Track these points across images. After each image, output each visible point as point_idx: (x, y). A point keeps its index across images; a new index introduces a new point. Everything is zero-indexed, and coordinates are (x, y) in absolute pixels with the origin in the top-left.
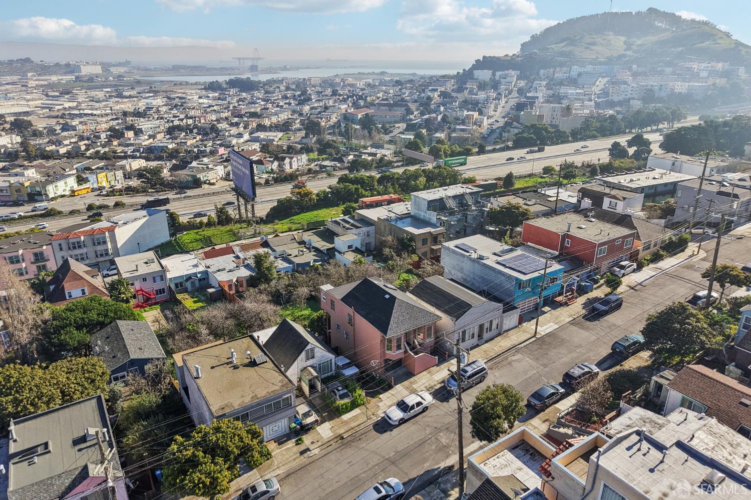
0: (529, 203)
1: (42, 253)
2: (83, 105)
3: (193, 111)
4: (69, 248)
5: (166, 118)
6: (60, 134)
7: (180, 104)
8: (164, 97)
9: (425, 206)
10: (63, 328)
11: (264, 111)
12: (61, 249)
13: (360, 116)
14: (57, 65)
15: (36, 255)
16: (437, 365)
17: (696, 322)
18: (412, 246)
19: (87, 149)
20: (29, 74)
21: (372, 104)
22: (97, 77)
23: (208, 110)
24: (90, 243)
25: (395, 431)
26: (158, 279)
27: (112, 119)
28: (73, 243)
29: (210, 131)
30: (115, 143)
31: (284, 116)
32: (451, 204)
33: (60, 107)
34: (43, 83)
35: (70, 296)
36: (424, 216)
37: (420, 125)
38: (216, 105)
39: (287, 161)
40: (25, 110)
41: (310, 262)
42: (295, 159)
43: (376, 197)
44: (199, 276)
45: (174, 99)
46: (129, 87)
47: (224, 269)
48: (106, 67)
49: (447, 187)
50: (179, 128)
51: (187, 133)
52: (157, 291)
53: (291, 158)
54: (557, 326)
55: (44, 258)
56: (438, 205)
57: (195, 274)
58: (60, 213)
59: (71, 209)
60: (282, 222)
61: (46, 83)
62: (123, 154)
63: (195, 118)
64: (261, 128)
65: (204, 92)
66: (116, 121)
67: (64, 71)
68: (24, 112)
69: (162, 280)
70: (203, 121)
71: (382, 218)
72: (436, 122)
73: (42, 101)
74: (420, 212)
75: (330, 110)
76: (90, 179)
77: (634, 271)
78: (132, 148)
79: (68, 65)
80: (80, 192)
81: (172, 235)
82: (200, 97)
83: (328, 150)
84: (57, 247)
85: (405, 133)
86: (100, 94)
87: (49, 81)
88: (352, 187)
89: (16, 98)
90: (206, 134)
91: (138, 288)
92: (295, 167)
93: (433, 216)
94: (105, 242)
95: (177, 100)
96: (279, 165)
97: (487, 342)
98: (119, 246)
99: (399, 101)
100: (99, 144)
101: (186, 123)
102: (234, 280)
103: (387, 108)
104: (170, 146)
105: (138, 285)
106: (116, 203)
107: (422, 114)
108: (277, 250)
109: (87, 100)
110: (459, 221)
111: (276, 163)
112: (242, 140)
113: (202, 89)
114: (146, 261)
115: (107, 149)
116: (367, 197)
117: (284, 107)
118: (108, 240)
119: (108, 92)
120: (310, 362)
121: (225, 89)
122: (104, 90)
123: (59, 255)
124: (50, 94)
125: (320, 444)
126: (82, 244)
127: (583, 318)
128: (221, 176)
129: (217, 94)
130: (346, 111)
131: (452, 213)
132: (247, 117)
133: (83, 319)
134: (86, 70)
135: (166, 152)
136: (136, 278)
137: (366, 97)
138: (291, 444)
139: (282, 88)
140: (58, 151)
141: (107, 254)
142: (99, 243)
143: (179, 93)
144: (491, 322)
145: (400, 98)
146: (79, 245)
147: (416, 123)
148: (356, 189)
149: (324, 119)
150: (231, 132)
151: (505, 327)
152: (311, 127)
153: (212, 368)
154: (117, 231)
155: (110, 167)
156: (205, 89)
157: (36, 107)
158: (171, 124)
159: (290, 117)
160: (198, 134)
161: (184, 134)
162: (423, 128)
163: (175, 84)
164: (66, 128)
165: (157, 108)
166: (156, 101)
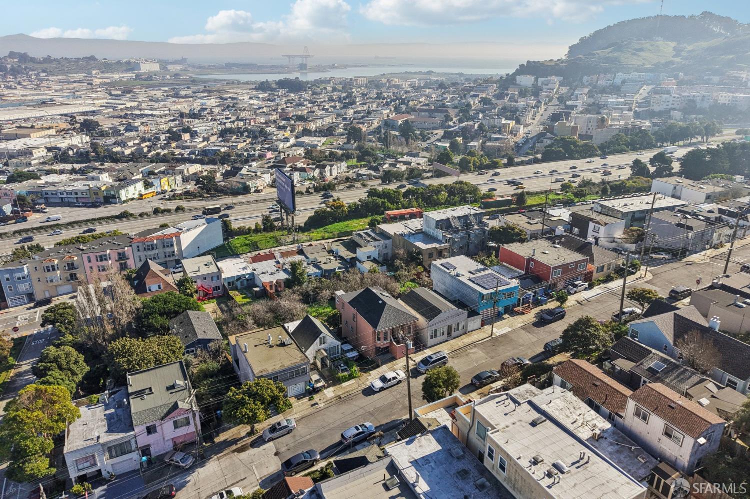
0: (532, 222)
1: (124, 253)
2: (143, 104)
3: (244, 113)
4: (145, 250)
5: (219, 120)
6: (123, 134)
7: (231, 105)
8: (217, 98)
9: (433, 224)
10: (151, 314)
11: (310, 114)
12: (139, 250)
13: (400, 122)
14: (119, 62)
15: (119, 254)
16: (414, 353)
17: (595, 331)
18: (420, 259)
19: (149, 151)
20: (94, 72)
21: (414, 110)
22: (155, 75)
23: (258, 112)
24: (160, 246)
25: (376, 395)
26: (215, 278)
27: (170, 121)
28: (148, 246)
29: (258, 135)
30: (174, 145)
31: (328, 120)
32: (457, 224)
33: (123, 107)
34: (106, 81)
35: (150, 290)
36: (433, 233)
37: (457, 132)
38: (266, 106)
39: (328, 168)
40: (91, 109)
41: (335, 269)
42: (335, 167)
43: (400, 210)
44: (247, 276)
45: (227, 99)
46: (185, 86)
47: (267, 272)
48: (164, 64)
49: (455, 208)
50: (230, 131)
51: (237, 136)
52: (213, 288)
53: (332, 166)
54: (510, 330)
55: (125, 257)
56: (445, 225)
57: (244, 275)
58: (132, 215)
59: (140, 211)
60: (317, 230)
61: (109, 81)
62: (180, 157)
63: (246, 120)
64: (307, 132)
65: (254, 93)
66: (174, 123)
67: (125, 68)
68: (91, 112)
69: (218, 279)
70: (252, 123)
71: (398, 233)
72: (473, 130)
73: (106, 101)
74: (429, 229)
75: (372, 115)
76: (154, 184)
77: (586, 289)
78: (188, 151)
79: (128, 63)
80: (147, 196)
81: (225, 239)
82: (251, 98)
83: (366, 157)
84: (136, 249)
85: (442, 140)
86: (159, 94)
88: (379, 201)
89: (83, 96)
90: (255, 137)
91: (199, 285)
92: (335, 173)
93: (439, 234)
94: (172, 245)
95: (229, 101)
96: (321, 173)
97: (454, 338)
98: (183, 248)
99: (440, 107)
100: (159, 146)
101: (238, 125)
102: (274, 282)
103: (427, 114)
104: (223, 150)
105: (199, 283)
106: (177, 207)
107: (461, 121)
108: (310, 258)
109: (147, 99)
110: (462, 238)
111: (317, 171)
112: (288, 144)
113: (252, 89)
114: (206, 263)
115: (166, 151)
116: (393, 210)
117: (330, 110)
118: (175, 243)
119: (166, 91)
120: (323, 346)
121: (275, 90)
122: (162, 89)
124: (113, 92)
125: (325, 400)
126: (155, 247)
127: (533, 324)
128: (268, 183)
129: (266, 95)
130: (388, 116)
131: (456, 231)
132: (294, 120)
133: (164, 308)
134: (145, 68)
135: (219, 155)
136: (199, 277)
137: (408, 101)
138: (306, 400)
139: (329, 89)
140: (123, 152)
141: (174, 255)
142: (168, 246)
143: (231, 93)
144: (458, 324)
145: (441, 103)
146: (151, 247)
147: (453, 131)
148: (382, 202)
149: (366, 124)
150: (279, 136)
151: (469, 329)
152: (353, 133)
153: (256, 346)
154: (182, 236)
155: (170, 172)
156: (256, 89)
157: (101, 106)
158: (223, 127)
159: (334, 120)
160: (248, 137)
161: (235, 137)
162: (459, 136)
163: (227, 83)
164: (129, 128)
165: (211, 109)
166: (210, 101)
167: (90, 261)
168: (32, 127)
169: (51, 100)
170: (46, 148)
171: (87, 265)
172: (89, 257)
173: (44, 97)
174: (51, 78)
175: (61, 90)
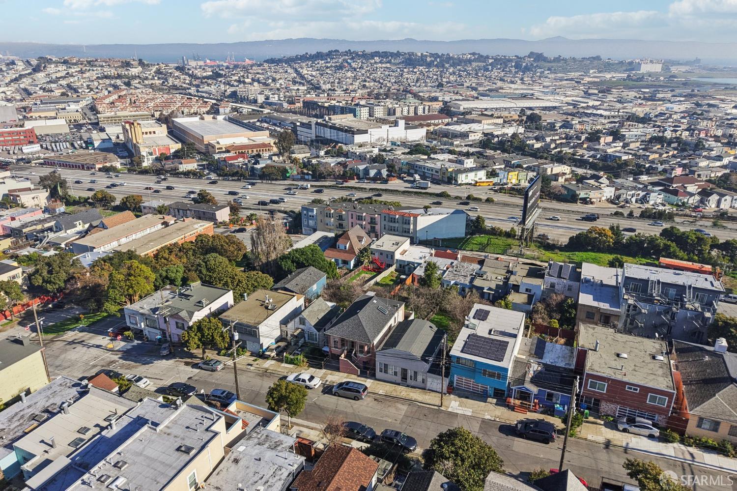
1: (375, 219)
2: (605, 104)
4: (389, 221)
6: (557, 130)
8: (693, 103)
9: (623, 281)
12: (385, 220)
14: (621, 63)
15: (371, 218)
16: (358, 376)
19: (555, 148)
20: (591, 71)
22: (650, 76)
24: (400, 221)
26: (390, 256)
27: (611, 122)
30: (585, 146)
32: (657, 291)
33: (584, 105)
34: (596, 80)
40: (554, 105)
41: (485, 288)
42: (728, 197)
44: (416, 265)
45: (702, 106)
46: (671, 89)
48: (668, 65)
51: (663, 146)
54: (470, 414)
56: (641, 287)
57: (415, 263)
59: (459, 195)
61: (598, 80)
66: (613, 125)
67: (624, 68)
68: (552, 107)
69: (392, 258)
73: (574, 98)
76: (499, 175)
78: (592, 153)
79: (631, 63)
84: (383, 219)
87: (602, 78)
89: (560, 93)
92: (724, 207)
93: (622, 295)
94: (409, 224)
96: (700, 201)
97: (408, 386)
98: (418, 229)
101: (681, 135)
104: (625, 158)
105: (377, 256)
108: (482, 270)
114: (395, 242)
115: (571, 151)
118: (412, 222)
119: (643, 92)
122: (642, 90)
123: (384, 223)
124: (590, 91)
125: (258, 366)
126: (397, 221)
127: (502, 425)
128: (609, 197)
134: (645, 68)
136: (377, 250)
140: (533, 146)
141: (409, 232)
142: (406, 223)
143: (717, 99)
144: (416, 373)
151: (430, 386)
154: (419, 218)
157: (566, 103)
158: (661, 134)
160: (675, 149)
161: (660, 146)
164: (566, 125)
165: (671, 115)
166: (680, 107)
167: (352, 218)
168: (492, 116)
169: (532, 95)
170: (483, 133)
171: (350, 220)
172: (352, 215)
173: (528, 92)
174: (550, 76)
175: (548, 87)
